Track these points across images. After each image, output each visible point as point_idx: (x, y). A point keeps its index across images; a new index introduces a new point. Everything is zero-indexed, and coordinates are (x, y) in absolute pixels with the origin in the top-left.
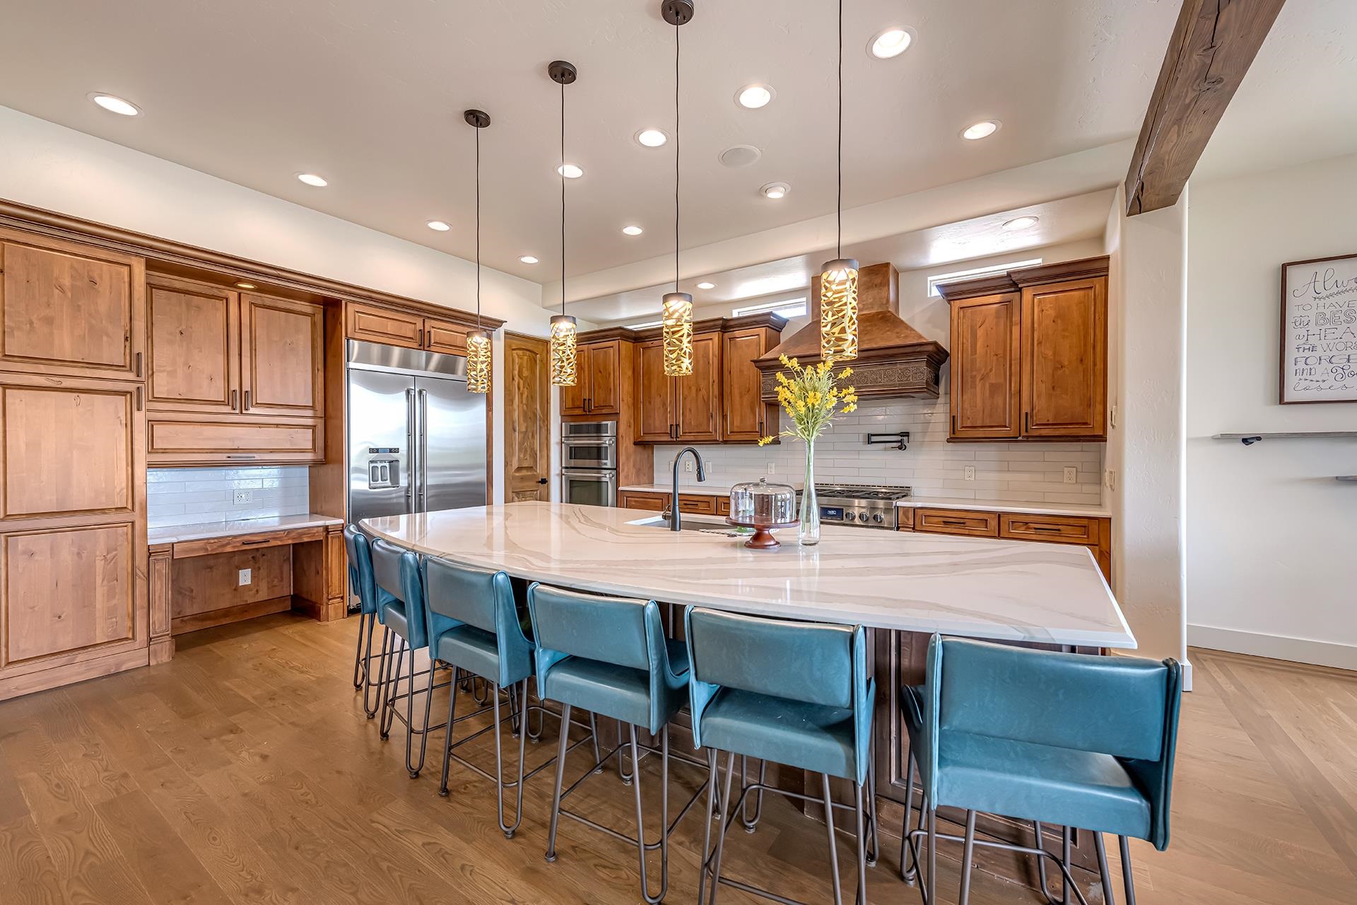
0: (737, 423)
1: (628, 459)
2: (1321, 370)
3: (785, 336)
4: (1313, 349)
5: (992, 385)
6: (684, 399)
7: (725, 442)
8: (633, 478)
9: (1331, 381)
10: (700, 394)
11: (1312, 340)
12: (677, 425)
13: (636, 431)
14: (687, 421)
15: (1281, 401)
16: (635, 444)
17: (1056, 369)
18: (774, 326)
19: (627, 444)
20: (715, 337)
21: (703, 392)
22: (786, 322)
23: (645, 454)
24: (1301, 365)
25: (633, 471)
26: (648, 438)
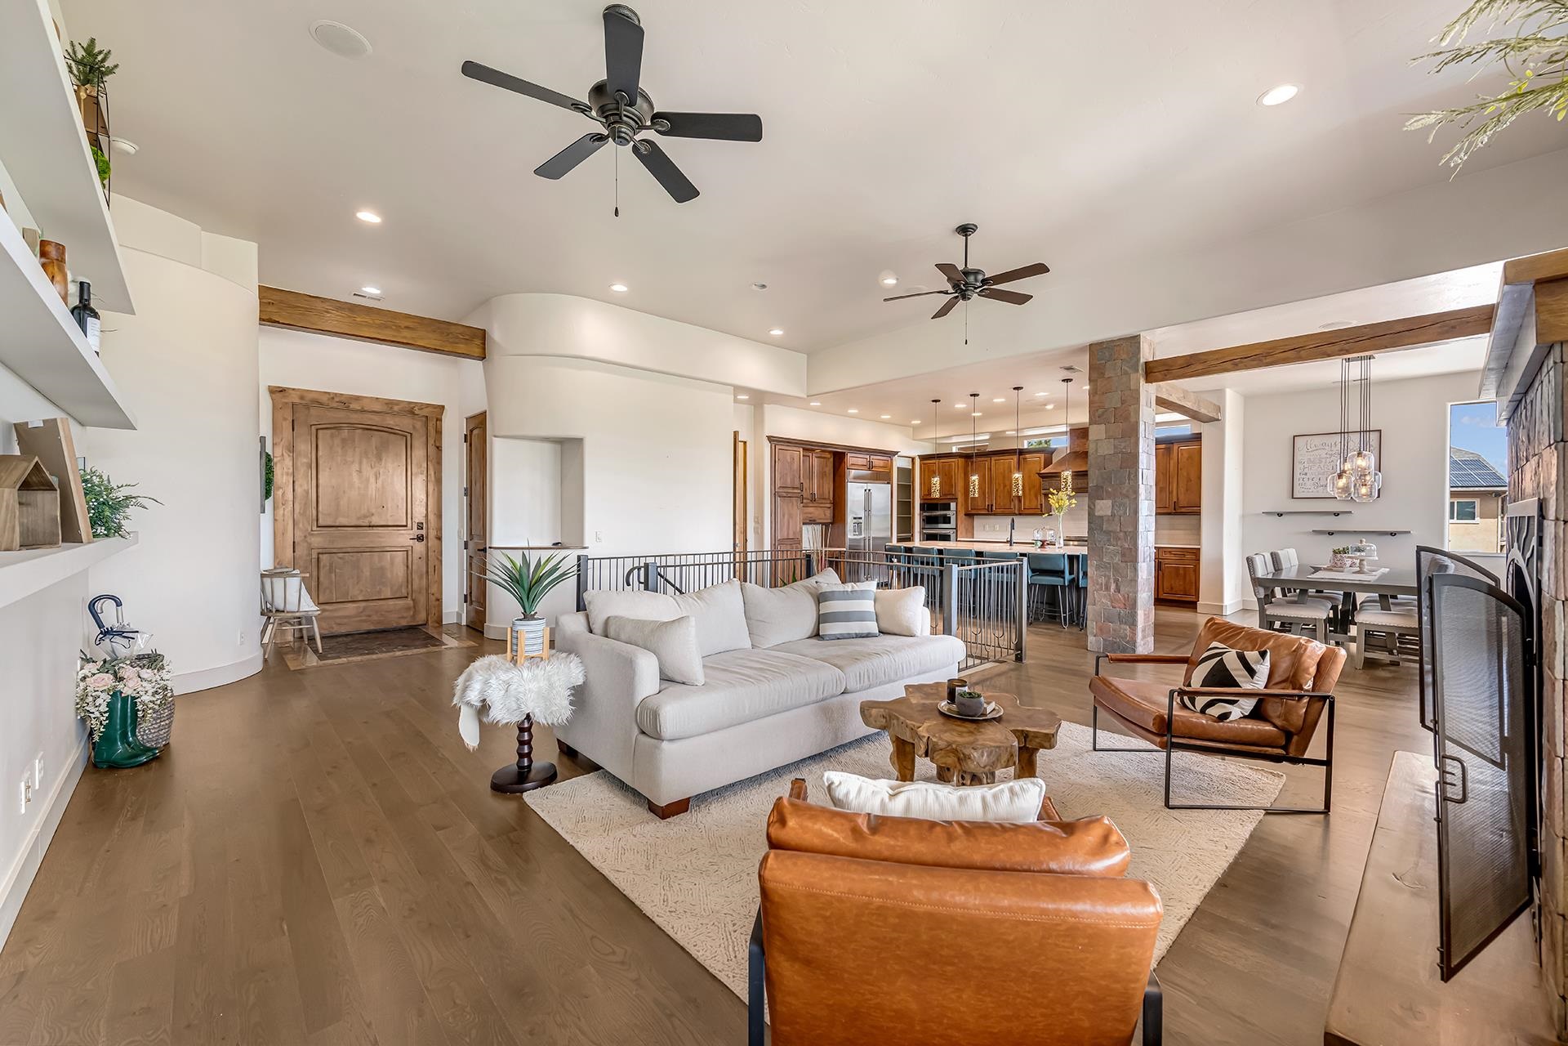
0: (1027, 504)
1: (961, 523)
2: (1309, 484)
3: (1056, 458)
4: (1306, 474)
5: (1161, 488)
6: (997, 490)
7: (1020, 514)
8: (964, 533)
9: (1312, 489)
10: (1006, 488)
11: (1306, 470)
12: (992, 505)
13: (967, 508)
14: (998, 503)
15: (1293, 498)
16: (965, 515)
17: (1188, 482)
18: (1048, 454)
19: (961, 515)
20: (1015, 458)
21: (1008, 487)
22: (1055, 449)
23: (970, 520)
24: (1301, 481)
25: (964, 530)
26: (973, 512)
